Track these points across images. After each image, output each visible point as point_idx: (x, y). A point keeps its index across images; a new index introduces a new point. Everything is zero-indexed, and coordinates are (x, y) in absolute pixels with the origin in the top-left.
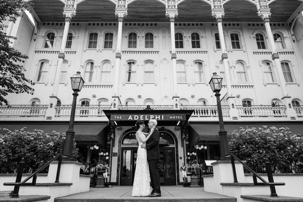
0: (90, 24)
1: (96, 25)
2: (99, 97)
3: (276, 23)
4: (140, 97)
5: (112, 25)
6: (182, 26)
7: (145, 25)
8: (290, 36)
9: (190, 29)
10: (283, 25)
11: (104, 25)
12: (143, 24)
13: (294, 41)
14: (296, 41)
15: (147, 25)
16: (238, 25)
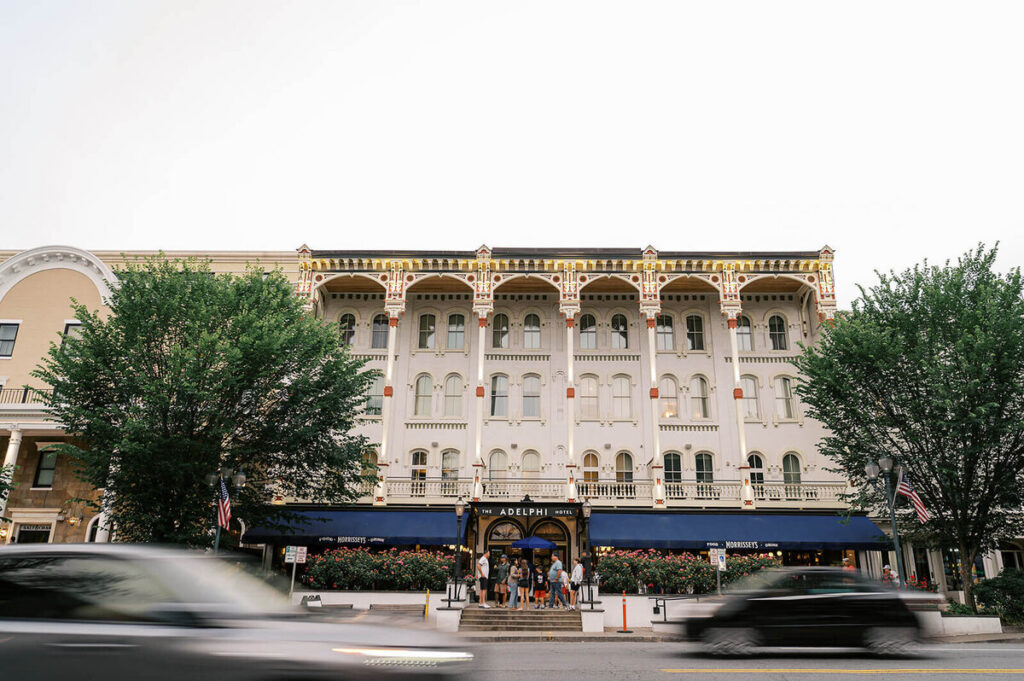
0: (419, 297)
1: (431, 298)
2: (443, 446)
3: (770, 294)
4: (514, 447)
5: (463, 298)
6: (596, 301)
7: (525, 299)
8: (801, 323)
9: (611, 308)
10: (790, 298)
11: (447, 299)
12: (520, 297)
13: (805, 335)
14: (808, 335)
15: (528, 297)
16: (703, 298)
